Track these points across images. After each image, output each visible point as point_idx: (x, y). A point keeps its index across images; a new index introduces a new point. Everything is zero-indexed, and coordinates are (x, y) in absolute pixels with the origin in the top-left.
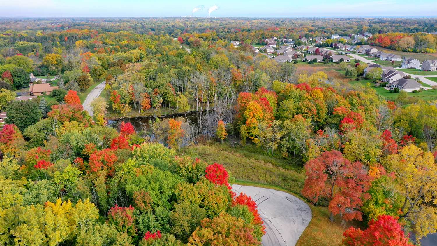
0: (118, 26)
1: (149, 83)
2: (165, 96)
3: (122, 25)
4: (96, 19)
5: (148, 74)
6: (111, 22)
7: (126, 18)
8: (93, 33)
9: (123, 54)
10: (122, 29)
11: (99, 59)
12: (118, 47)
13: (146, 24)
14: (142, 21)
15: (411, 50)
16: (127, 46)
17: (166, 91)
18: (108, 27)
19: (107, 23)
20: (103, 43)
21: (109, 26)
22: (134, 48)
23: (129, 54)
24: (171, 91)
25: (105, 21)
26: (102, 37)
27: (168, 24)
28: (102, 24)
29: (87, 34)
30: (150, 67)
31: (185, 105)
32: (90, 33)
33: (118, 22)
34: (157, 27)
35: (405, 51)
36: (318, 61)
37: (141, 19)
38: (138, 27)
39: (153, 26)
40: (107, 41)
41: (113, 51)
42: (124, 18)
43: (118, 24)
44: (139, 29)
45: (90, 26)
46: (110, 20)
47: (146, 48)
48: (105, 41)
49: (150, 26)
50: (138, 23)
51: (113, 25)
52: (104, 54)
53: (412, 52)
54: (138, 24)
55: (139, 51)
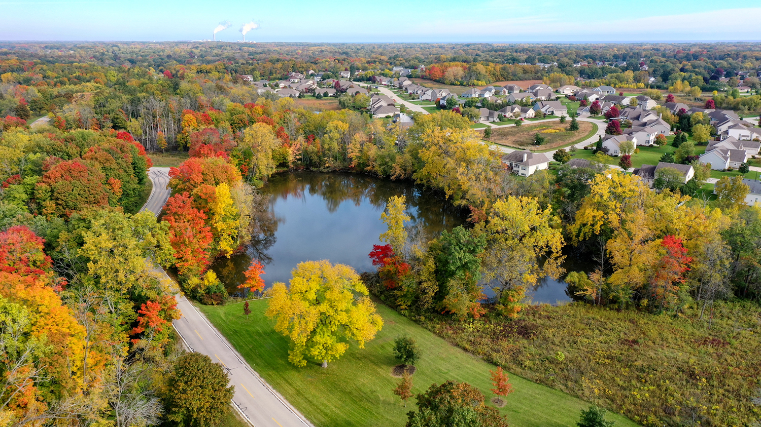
0: (71, 56)
1: (98, 111)
2: (116, 122)
3: (78, 55)
4: (28, 43)
5: (98, 101)
6: (57, 49)
7: (87, 42)
8: (26, 64)
9: (72, 86)
10: (77, 60)
11: (39, 91)
12: (66, 79)
13: (122, 53)
14: (115, 48)
15: (459, 83)
16: (78, 78)
17: (116, 116)
18: (52, 57)
19: (50, 51)
20: (44, 77)
21: (54, 56)
22: (89, 81)
23: (80, 87)
24: (122, 116)
25: (46, 47)
26: (42, 69)
27: (161, 53)
28: (41, 53)
29: (16, 66)
30: (100, 94)
31: (137, 129)
32: (22, 65)
33: (71, 49)
34: (140, 57)
35: (452, 84)
36: (330, 95)
37: (114, 45)
38: (107, 57)
39: (135, 56)
40: (49, 73)
41: (59, 84)
42: (83, 42)
43: (72, 52)
44: (107, 61)
45: (18, 56)
46: (55, 46)
47: (106, 81)
48: (47, 74)
49: (129, 56)
50: (108, 51)
51: (60, 53)
52: (46, 87)
53: (459, 85)
54: (106, 53)
55: (95, 84)
